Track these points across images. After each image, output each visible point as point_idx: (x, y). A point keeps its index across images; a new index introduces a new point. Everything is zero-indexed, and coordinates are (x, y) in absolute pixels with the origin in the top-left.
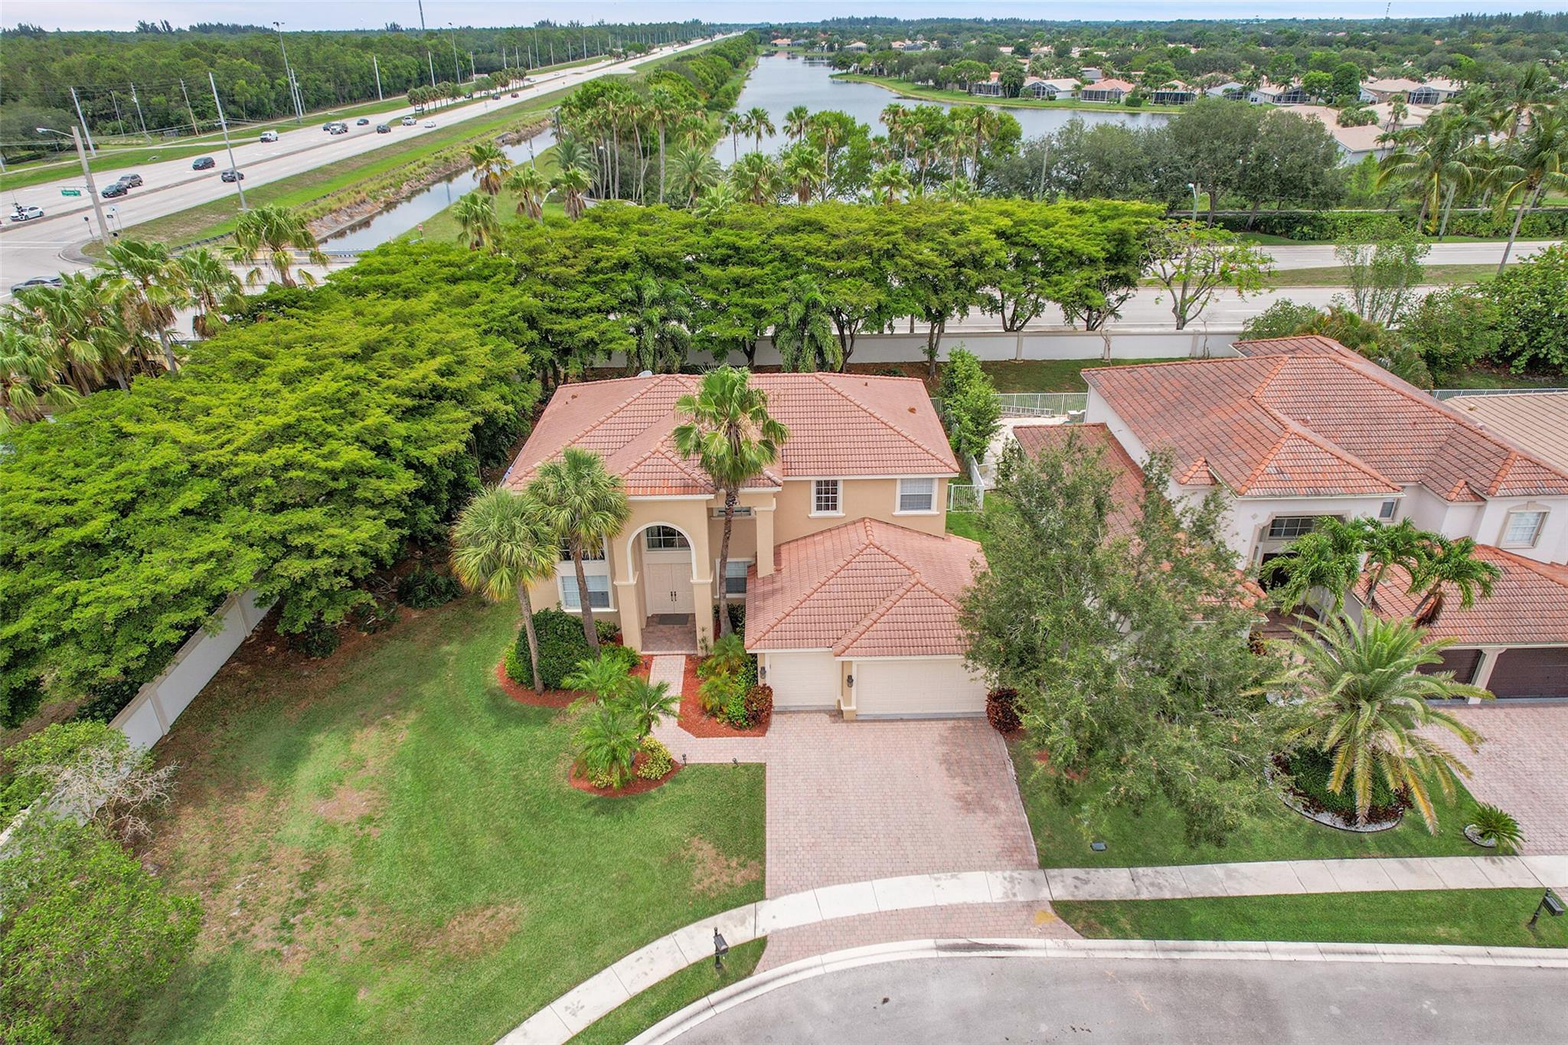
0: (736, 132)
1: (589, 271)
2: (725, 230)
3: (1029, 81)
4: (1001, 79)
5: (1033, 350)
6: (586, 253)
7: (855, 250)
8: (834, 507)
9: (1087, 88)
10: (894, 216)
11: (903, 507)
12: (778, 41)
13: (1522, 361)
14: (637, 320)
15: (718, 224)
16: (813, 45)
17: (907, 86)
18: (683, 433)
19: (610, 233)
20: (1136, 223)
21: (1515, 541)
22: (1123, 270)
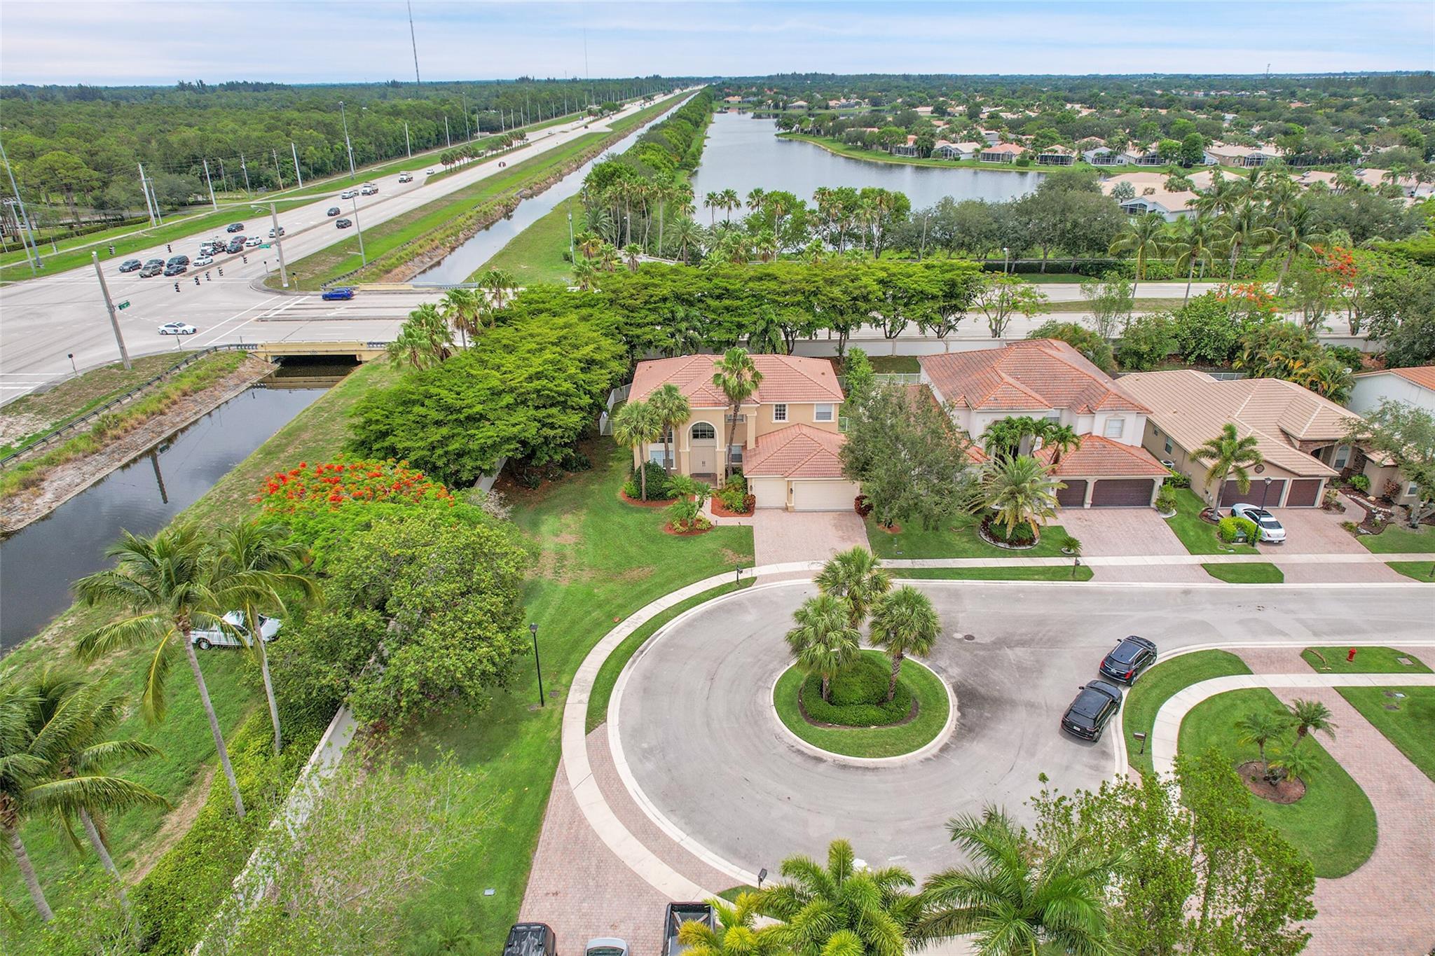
0: (713, 205)
1: (646, 303)
2: (720, 279)
3: (939, 144)
4: (915, 142)
5: (902, 350)
6: (644, 292)
7: (795, 292)
8: (784, 418)
9: (986, 151)
10: (817, 271)
11: (817, 418)
12: (730, 99)
13: (1193, 357)
14: (673, 330)
15: (716, 275)
16: (760, 103)
17: (839, 146)
18: (718, 376)
19: (656, 281)
20: (964, 274)
21: (1111, 434)
22: (954, 302)
